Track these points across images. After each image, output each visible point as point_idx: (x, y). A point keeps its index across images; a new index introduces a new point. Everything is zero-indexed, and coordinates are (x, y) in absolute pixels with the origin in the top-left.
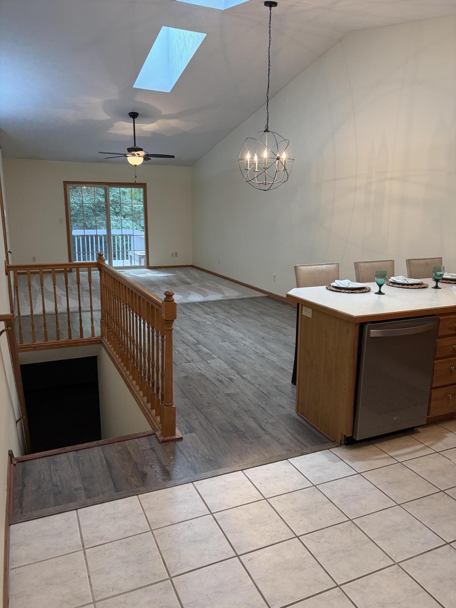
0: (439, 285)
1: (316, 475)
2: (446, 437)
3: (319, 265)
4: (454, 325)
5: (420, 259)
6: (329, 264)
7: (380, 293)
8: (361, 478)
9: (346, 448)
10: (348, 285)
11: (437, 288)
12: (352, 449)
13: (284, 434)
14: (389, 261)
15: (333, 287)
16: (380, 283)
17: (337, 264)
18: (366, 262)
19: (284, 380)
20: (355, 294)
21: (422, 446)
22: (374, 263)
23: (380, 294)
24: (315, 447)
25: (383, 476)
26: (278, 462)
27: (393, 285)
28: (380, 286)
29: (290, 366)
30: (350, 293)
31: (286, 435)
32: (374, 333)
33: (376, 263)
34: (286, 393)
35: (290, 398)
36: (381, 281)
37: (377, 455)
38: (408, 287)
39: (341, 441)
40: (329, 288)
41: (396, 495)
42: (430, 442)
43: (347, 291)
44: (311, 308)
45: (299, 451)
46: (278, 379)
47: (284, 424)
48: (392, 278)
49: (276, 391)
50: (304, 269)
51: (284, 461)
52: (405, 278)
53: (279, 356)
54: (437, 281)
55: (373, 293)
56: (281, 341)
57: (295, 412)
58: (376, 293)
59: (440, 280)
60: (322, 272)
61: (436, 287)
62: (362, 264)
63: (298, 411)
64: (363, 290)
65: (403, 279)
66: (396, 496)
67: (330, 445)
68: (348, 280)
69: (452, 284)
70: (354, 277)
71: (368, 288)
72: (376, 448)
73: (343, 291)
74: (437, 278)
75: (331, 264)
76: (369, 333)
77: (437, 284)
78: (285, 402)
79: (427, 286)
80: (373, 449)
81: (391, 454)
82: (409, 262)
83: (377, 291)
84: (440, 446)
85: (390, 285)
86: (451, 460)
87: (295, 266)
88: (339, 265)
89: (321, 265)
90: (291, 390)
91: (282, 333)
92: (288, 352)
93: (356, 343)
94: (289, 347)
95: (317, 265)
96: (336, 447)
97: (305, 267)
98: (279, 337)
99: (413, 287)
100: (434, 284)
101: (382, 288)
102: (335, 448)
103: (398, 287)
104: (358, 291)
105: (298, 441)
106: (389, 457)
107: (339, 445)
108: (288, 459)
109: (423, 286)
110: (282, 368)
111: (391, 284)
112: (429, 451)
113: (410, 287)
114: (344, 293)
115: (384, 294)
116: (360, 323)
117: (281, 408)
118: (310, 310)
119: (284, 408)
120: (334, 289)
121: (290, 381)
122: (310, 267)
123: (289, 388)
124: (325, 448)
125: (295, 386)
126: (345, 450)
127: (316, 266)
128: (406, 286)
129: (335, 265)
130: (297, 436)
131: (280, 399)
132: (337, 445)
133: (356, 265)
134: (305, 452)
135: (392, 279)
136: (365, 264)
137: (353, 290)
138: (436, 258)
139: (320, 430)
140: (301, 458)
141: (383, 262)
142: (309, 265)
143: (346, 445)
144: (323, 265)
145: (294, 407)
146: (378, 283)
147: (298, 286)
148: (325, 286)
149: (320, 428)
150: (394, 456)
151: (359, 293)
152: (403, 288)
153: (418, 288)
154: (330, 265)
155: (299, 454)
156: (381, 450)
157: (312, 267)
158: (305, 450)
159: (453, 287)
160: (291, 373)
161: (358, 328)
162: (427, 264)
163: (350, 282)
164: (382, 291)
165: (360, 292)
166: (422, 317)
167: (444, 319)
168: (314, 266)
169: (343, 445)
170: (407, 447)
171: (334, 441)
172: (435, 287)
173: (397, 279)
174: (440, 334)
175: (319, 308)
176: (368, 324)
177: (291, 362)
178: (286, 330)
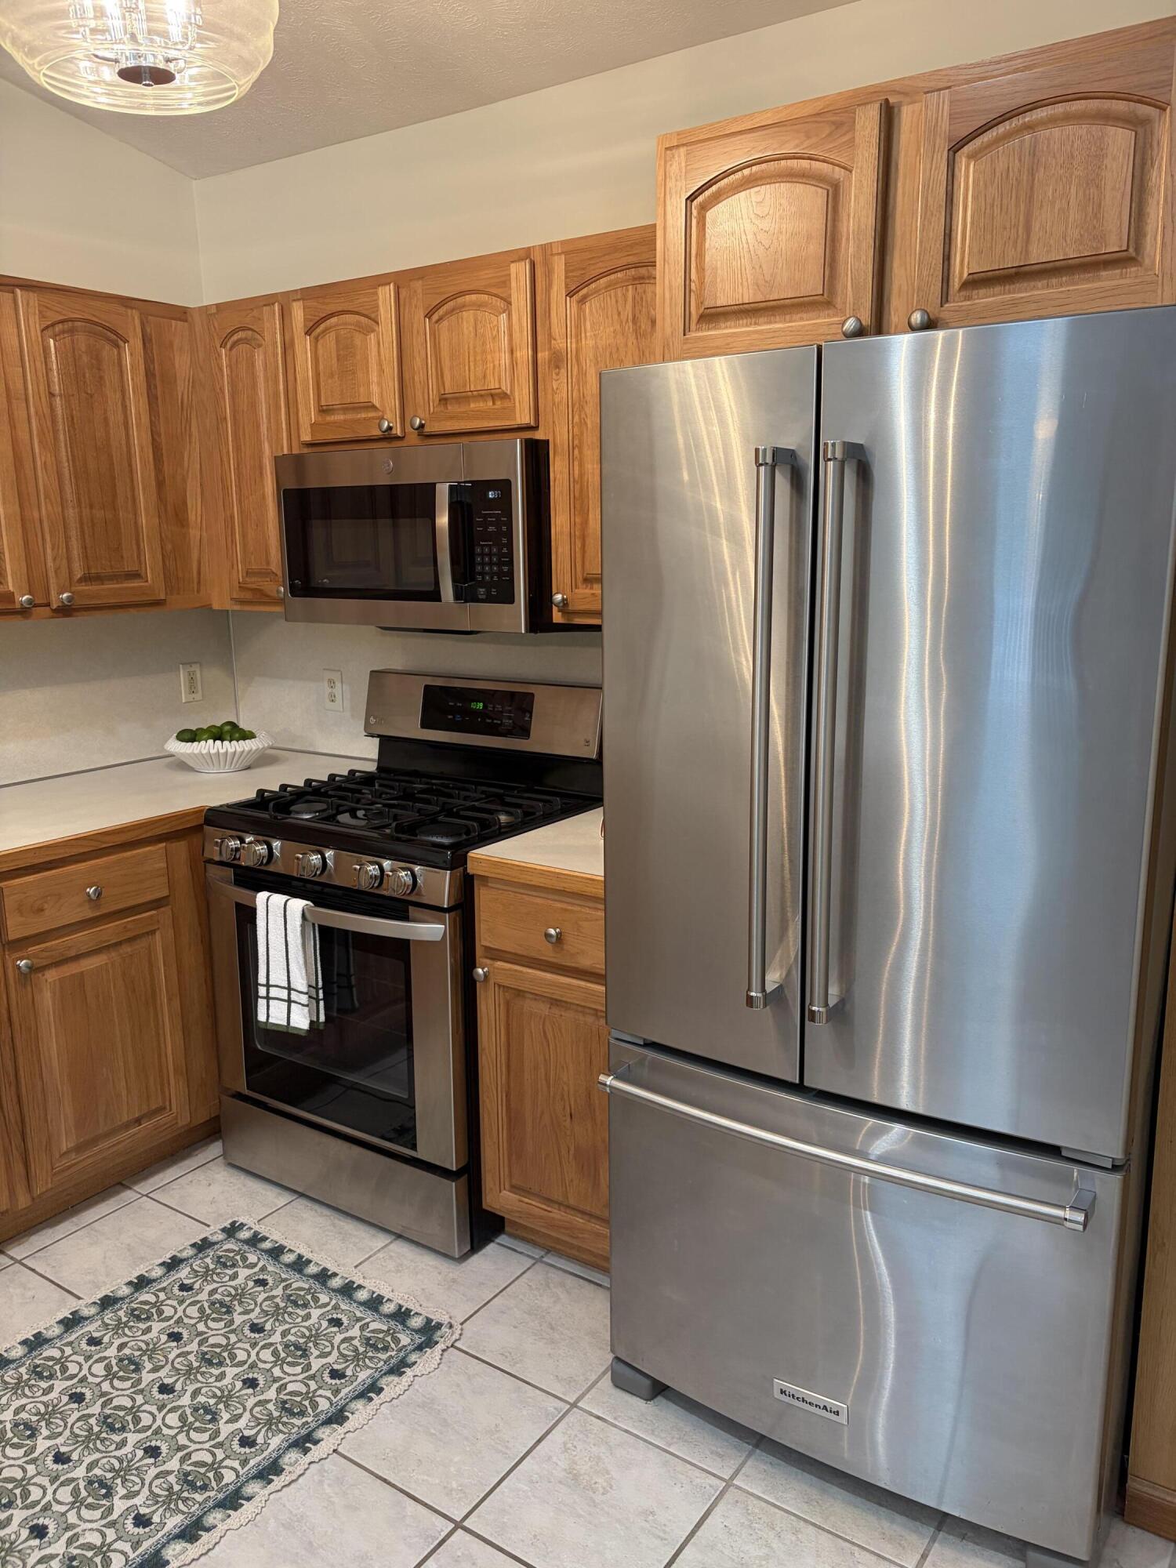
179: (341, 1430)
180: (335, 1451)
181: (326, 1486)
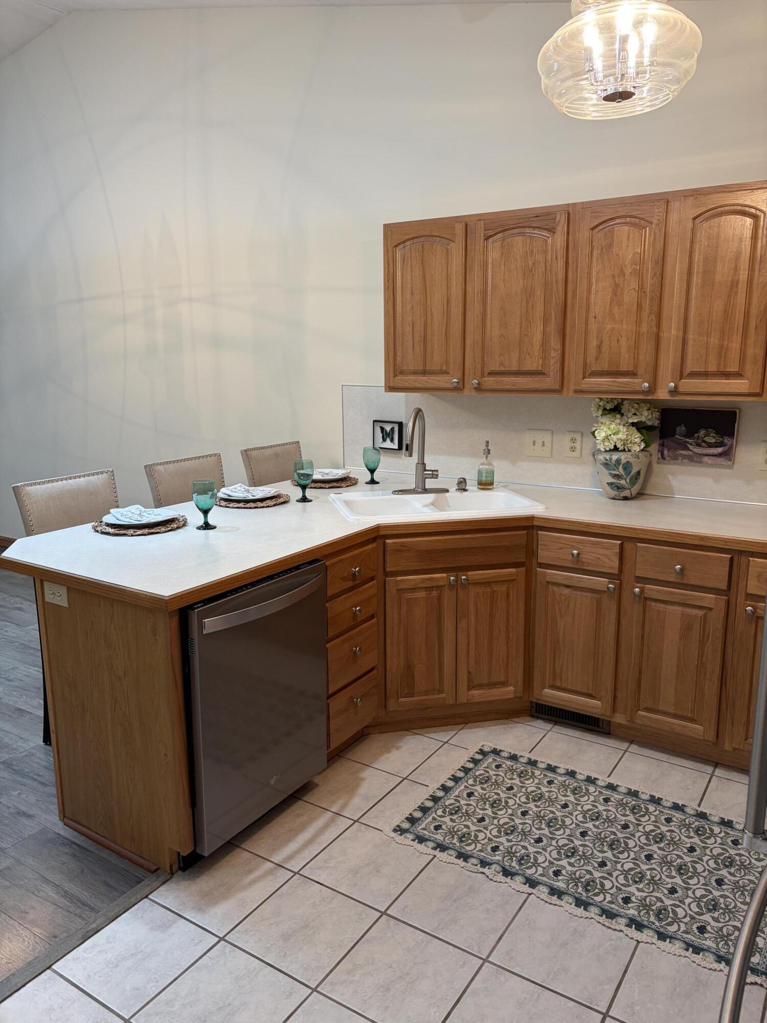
0: (309, 493)
1: (128, 988)
2: (362, 779)
3: (70, 478)
4: (349, 572)
5: (263, 448)
6: (93, 474)
7: (207, 526)
8: (227, 951)
9: (184, 879)
10: (139, 518)
11: (305, 502)
12: (198, 877)
13: (36, 893)
14: (210, 456)
15: (108, 525)
16: (205, 507)
17: (109, 473)
18: (167, 463)
19: (26, 741)
20: (157, 535)
21: (329, 815)
22: (182, 464)
23: (208, 529)
24: (115, 903)
25: (271, 924)
26: (28, 985)
27: (228, 505)
28: (206, 512)
29: (37, 700)
30: (145, 535)
31: (42, 894)
32: (212, 624)
33: (186, 462)
34: (31, 775)
35: (42, 783)
36: (205, 500)
37: (250, 871)
38: (255, 505)
39: (171, 866)
40: (99, 529)
41: (305, 966)
42: (340, 802)
43: (139, 532)
44: (64, 585)
45: (76, 932)
46: (10, 743)
47: (33, 863)
48: (223, 490)
49: (6, 776)
50: (37, 491)
51: (42, 975)
52: (246, 487)
53: (8, 680)
54: (304, 488)
55: (194, 526)
56: (12, 642)
57: (58, 819)
58: (199, 528)
59: (308, 485)
60: (76, 493)
61: (304, 499)
62: (160, 468)
63: (64, 816)
64: (172, 526)
65: (243, 490)
66: (306, 968)
67: (148, 885)
68: (138, 506)
69: (325, 488)
70: (149, 497)
71: (181, 519)
72: (246, 855)
73: (131, 531)
74: (303, 482)
75: (98, 474)
76: (201, 626)
77: (304, 492)
78: (32, 798)
79: (288, 499)
80: (240, 857)
81: (277, 859)
82: (246, 454)
83: (201, 522)
84: (356, 805)
85: (221, 504)
86: (381, 831)
87: (13, 487)
88: (113, 475)
89: (75, 478)
90: (45, 763)
91: (11, 623)
92: (31, 665)
93: (177, 653)
94: (32, 651)
95: (66, 479)
96: (161, 885)
97: (38, 487)
98: (5, 633)
99: (264, 504)
100: (298, 493)
101: (210, 515)
102: (160, 889)
103: (238, 508)
104: (163, 529)
105: (72, 902)
106: (275, 868)
107: (168, 878)
108: (52, 965)
109: (282, 500)
110: (19, 709)
111: (223, 503)
112: (343, 823)
113: (260, 504)
114: (132, 536)
115: (214, 528)
116: (180, 609)
117: (23, 820)
118: (63, 591)
119: (29, 816)
120: (111, 531)
121: (40, 740)
122: (50, 485)
123: (40, 759)
124: (139, 896)
125: (48, 747)
126: (184, 884)
127: (64, 481)
128: (252, 505)
129: (105, 475)
130: (68, 886)
131: (19, 793)
132: (163, 879)
133: (149, 470)
134: (93, 929)
135: (223, 492)
136: (166, 466)
137: (152, 528)
138: (290, 443)
139: (122, 850)
140: (85, 951)
141: (201, 459)
142: (48, 482)
143: (184, 871)
144: (79, 477)
145: (55, 808)
146: (200, 508)
147: (29, 533)
148: (90, 526)
149: (120, 846)
150: (282, 862)
151: (166, 532)
152: (247, 508)
153: (274, 505)
154: (96, 477)
155: (78, 940)
156: (256, 855)
157: (55, 484)
158: (91, 924)
159: (329, 494)
160: (38, 716)
161: (175, 622)
162: (277, 455)
163: (143, 509)
164: (211, 521)
165: (167, 529)
166: (297, 568)
167: (334, 564)
168: (60, 483)
169: (177, 871)
170: (303, 827)
171: (157, 870)
172: (301, 499)
173: (232, 491)
174: (331, 592)
175: (82, 584)
176: (196, 608)
177: (39, 688)
178: (19, 612)
179: (655, 940)
180: (638, 941)
181: (609, 943)
